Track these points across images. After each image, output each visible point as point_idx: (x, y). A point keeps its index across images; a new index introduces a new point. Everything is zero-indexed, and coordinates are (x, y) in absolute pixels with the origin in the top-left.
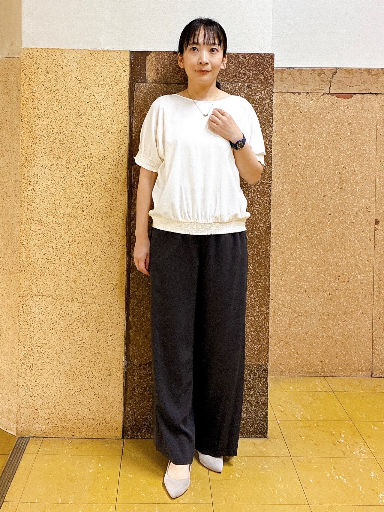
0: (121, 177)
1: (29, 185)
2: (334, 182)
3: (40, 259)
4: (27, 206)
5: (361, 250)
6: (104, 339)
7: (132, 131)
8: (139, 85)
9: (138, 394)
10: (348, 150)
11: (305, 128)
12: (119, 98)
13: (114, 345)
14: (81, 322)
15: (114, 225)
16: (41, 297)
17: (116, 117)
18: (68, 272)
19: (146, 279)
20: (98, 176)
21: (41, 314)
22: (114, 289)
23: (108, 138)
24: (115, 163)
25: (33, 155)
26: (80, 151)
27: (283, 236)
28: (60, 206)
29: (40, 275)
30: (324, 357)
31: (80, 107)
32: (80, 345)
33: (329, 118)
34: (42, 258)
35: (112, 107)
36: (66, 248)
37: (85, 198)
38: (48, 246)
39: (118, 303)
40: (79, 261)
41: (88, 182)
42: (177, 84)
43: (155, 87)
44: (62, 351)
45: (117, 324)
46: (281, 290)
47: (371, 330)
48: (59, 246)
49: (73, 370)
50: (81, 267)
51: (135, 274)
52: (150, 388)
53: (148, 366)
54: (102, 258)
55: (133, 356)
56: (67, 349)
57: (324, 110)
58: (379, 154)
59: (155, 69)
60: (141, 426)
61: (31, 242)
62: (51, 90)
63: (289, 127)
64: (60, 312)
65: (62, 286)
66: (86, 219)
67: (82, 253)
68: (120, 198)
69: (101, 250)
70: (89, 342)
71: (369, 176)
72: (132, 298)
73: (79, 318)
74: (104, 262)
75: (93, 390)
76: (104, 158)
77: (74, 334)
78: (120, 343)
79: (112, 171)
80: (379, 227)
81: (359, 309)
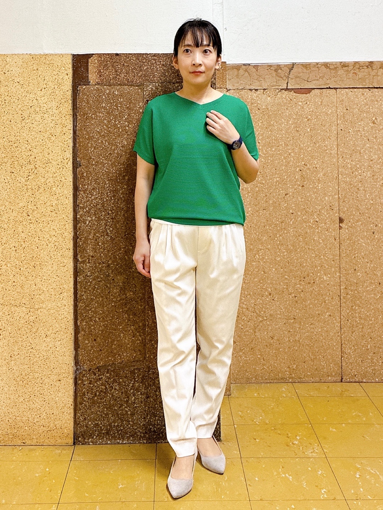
0: (66, 180)
2: (295, 180)
5: (326, 250)
6: (53, 344)
7: (76, 133)
8: (82, 88)
9: (89, 399)
10: (308, 146)
11: (264, 125)
12: (63, 101)
13: (63, 350)
14: (30, 327)
15: (60, 228)
17: (60, 120)
18: (15, 277)
19: (94, 282)
20: (42, 180)
22: (61, 293)
23: (52, 141)
24: (59, 166)
26: (24, 156)
28: (6, 212)
30: (291, 362)
31: (23, 111)
32: (28, 351)
33: (288, 115)
35: (55, 110)
36: (13, 253)
37: (30, 202)
39: (65, 307)
40: (25, 266)
41: (33, 187)
42: (120, 85)
43: (98, 89)
44: (11, 357)
45: (66, 329)
47: (339, 333)
48: (5, 251)
49: (22, 376)
50: (28, 272)
51: (83, 278)
52: (100, 393)
53: (97, 370)
54: (49, 262)
55: (82, 360)
56: (16, 355)
57: (282, 106)
58: (341, 150)
59: (97, 71)
60: (92, 432)
64: (8, 317)
65: (9, 292)
66: (31, 223)
67: (29, 258)
68: (66, 201)
69: (48, 254)
70: (37, 348)
71: (331, 173)
72: (80, 302)
73: (27, 323)
74: (50, 266)
75: (43, 396)
76: (48, 161)
77: (22, 339)
78: (69, 348)
79: (57, 174)
80: (344, 225)
81: (326, 311)
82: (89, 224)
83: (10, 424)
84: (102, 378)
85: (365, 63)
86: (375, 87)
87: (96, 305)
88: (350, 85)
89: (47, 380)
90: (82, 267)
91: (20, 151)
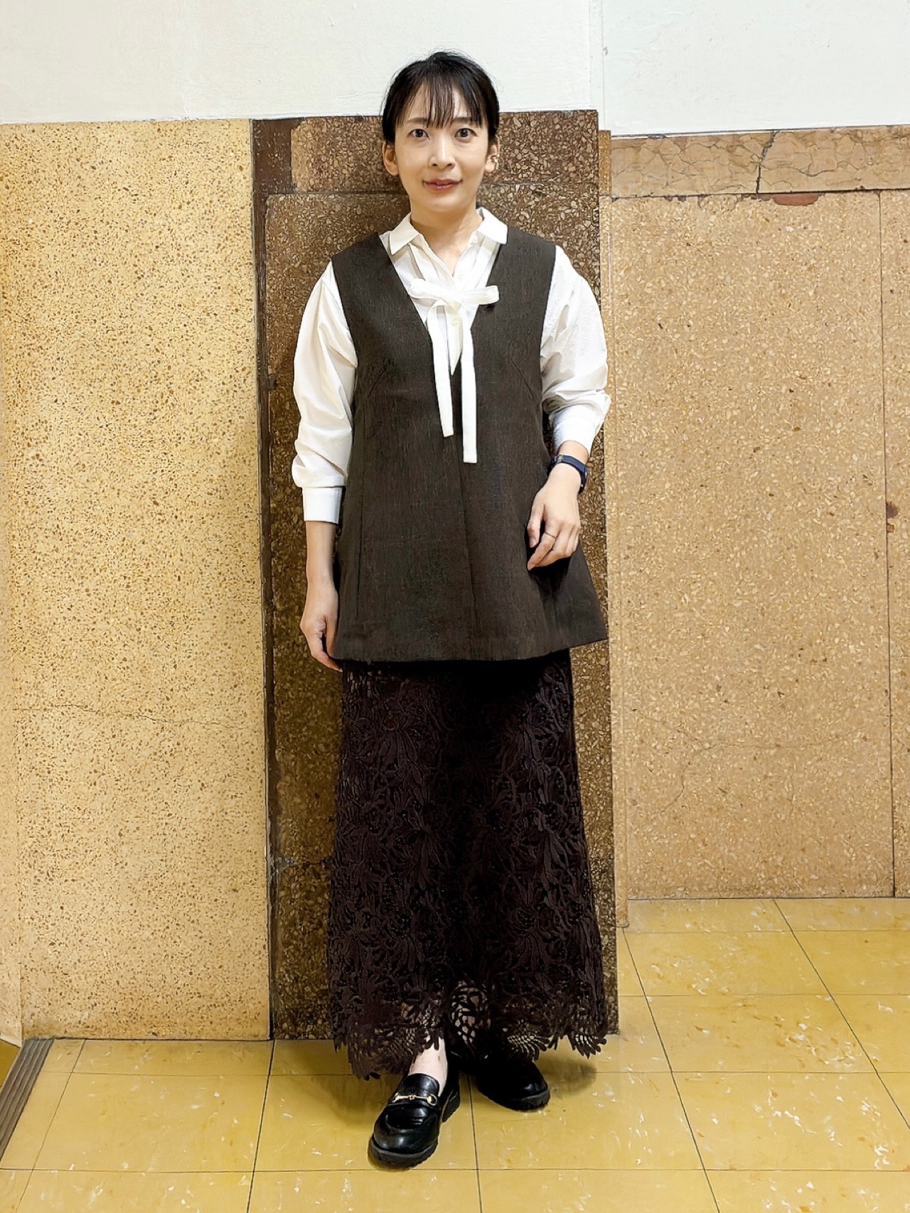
0: (243, 420)
1: (26, 446)
2: (778, 415)
3: (59, 621)
4: (24, 497)
5: (854, 581)
6: (217, 804)
7: (264, 308)
8: (276, 200)
9: (304, 934)
10: (810, 332)
11: (701, 283)
12: (231, 232)
13: (241, 820)
14: (163, 765)
15: (230, 533)
16: (66, 709)
17: (226, 278)
18: (126, 648)
20: (187, 420)
21: (66, 749)
22: (235, 686)
23: (209, 327)
24: (225, 387)
25: (34, 376)
26: (143, 363)
27: (656, 553)
28: (103, 495)
29: (62, 658)
30: (771, 850)
31: (139, 257)
32: (161, 821)
33: (759, 257)
34: (64, 618)
35: (214, 254)
36: (120, 591)
37: (159, 473)
38: (77, 588)
39: (247, 720)
40: (150, 622)
41: (166, 436)
42: (365, 191)
43: (315, 202)
44: (120, 835)
45: (248, 769)
46: (656, 687)
47: (888, 781)
48: (102, 589)
49: (148, 880)
50: (156, 636)
51: (286, 650)
53: (323, 867)
54: (206, 613)
55: (288, 843)
56: (131, 832)
57: (745, 236)
59: (312, 160)
60: (314, 1010)
61: (37, 579)
62: (68, 223)
63: (659, 282)
64: (112, 743)
65: (114, 683)
66: (163, 521)
67: (159, 603)
68: (243, 469)
69: (203, 595)
70: (182, 814)
71: (866, 395)
72: (279, 707)
73: (156, 757)
74: (209, 622)
75: (196, 926)
76: (200, 376)
77: (146, 793)
78: (256, 814)
79: (220, 406)
80: (899, 523)
81: (854, 728)
82: (298, 523)
89: (204, 890)
90: (284, 624)
91: (132, 353)
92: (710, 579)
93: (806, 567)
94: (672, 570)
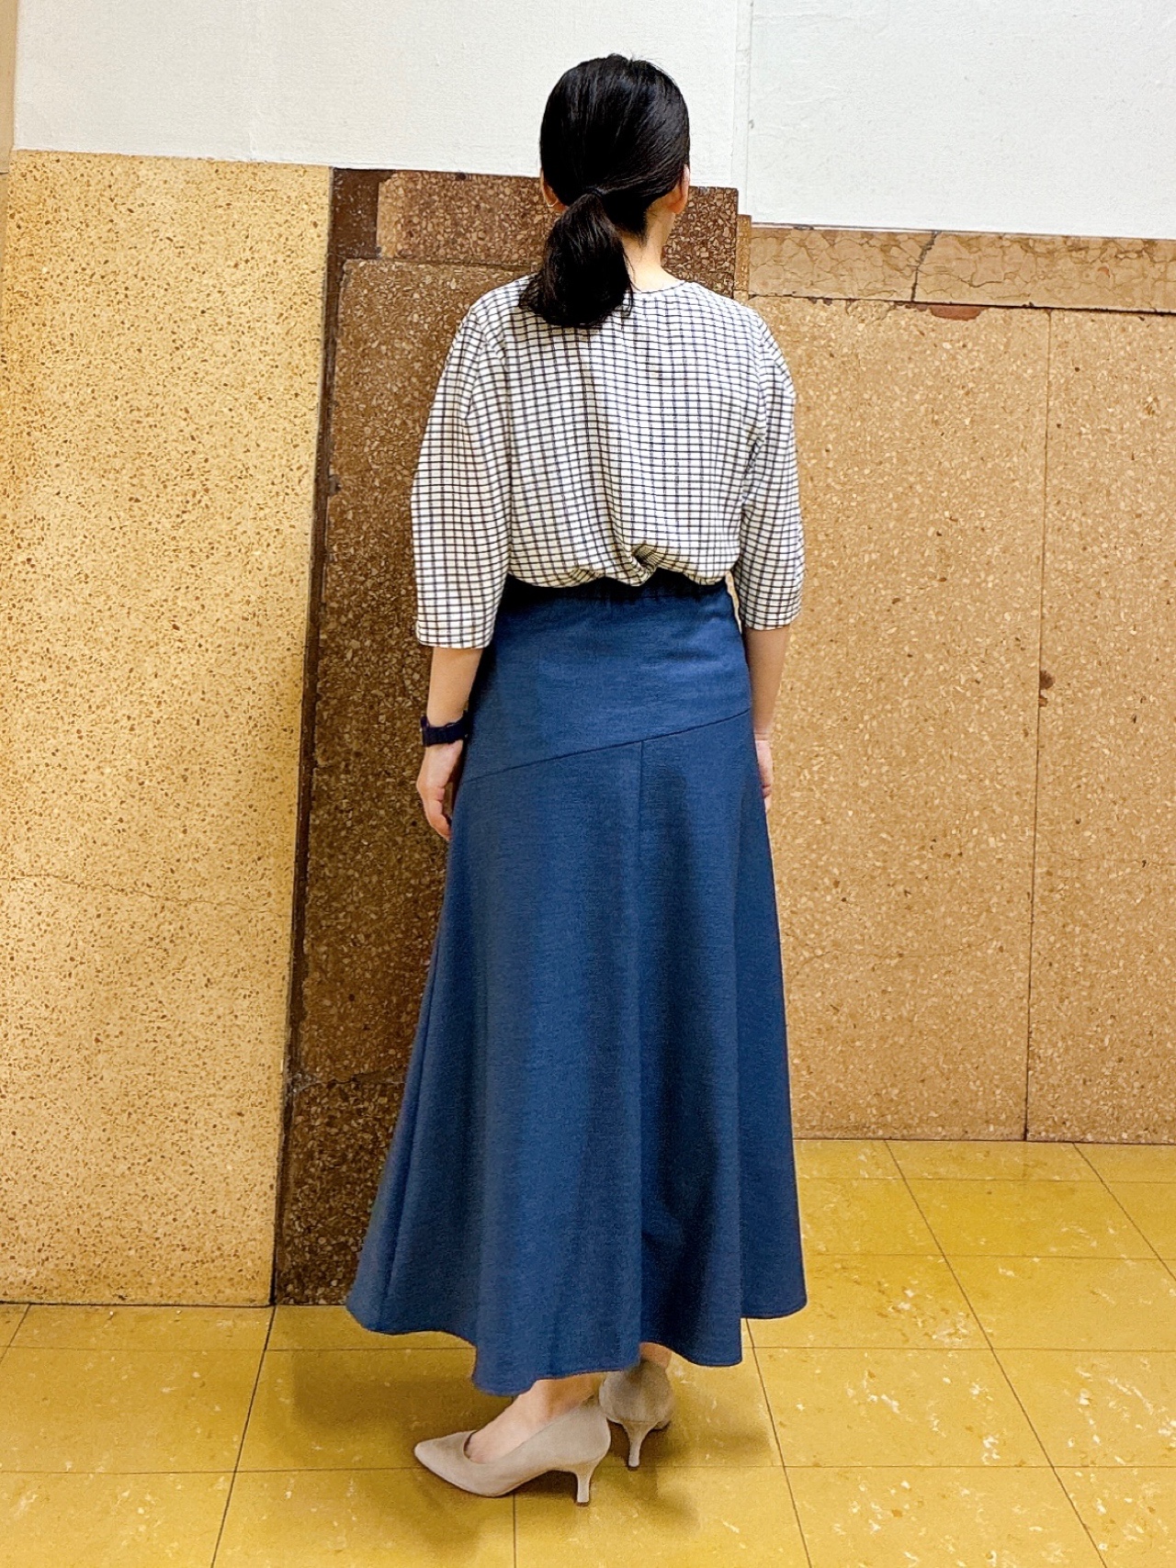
0: (293, 530)
1: (15, 547)
2: (922, 561)
3: (42, 768)
4: (10, 610)
5: (999, 762)
6: (225, 1004)
7: (330, 395)
8: (356, 265)
9: (323, 1170)
10: (964, 467)
11: (843, 401)
12: (297, 299)
13: (254, 1025)
14: (161, 954)
15: (267, 669)
16: (41, 879)
17: (286, 355)
18: (124, 805)
19: (357, 829)
20: (223, 526)
21: (36, 930)
22: (259, 859)
23: (260, 414)
24: (275, 489)
25: (32, 461)
26: (174, 453)
28: (109, 613)
29: (41, 815)
31: (179, 323)
32: (152, 1025)
33: (910, 375)
34: (47, 765)
35: (274, 325)
36: (122, 735)
37: (183, 590)
38: (66, 727)
39: (270, 901)
40: (157, 774)
41: (195, 544)
42: (465, 263)
43: (402, 271)
44: (97, 1041)
45: (268, 962)
47: (1025, 1001)
48: (97, 731)
49: (129, 1099)
50: (164, 792)
51: (325, 816)
52: (357, 1154)
53: (353, 1085)
54: (229, 766)
55: (311, 1055)
56: (112, 1037)
57: (896, 350)
58: (1055, 482)
59: (402, 221)
60: (328, 1268)
61: (16, 715)
62: (92, 275)
64: (96, 924)
65: (104, 849)
66: (183, 650)
67: (169, 751)
68: (289, 590)
69: (227, 744)
70: (180, 1016)
71: (1023, 544)
72: (312, 886)
73: (153, 944)
74: (232, 778)
75: (187, 1159)
76: (244, 473)
77: (135, 989)
78: (274, 1018)
79: (267, 511)
80: (1053, 695)
81: (989, 937)
82: (352, 660)
83: (81, 1241)
84: (365, 1109)
85: (1132, 242)
86: (1159, 310)
87: (361, 895)
88: (1088, 302)
89: (202, 1114)
90: (327, 784)
91: (161, 440)
92: (834, 753)
93: (945, 743)
94: (792, 740)
